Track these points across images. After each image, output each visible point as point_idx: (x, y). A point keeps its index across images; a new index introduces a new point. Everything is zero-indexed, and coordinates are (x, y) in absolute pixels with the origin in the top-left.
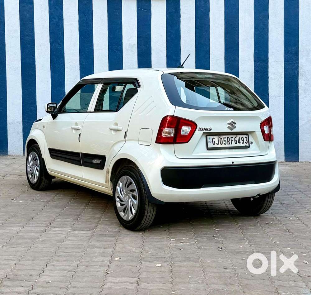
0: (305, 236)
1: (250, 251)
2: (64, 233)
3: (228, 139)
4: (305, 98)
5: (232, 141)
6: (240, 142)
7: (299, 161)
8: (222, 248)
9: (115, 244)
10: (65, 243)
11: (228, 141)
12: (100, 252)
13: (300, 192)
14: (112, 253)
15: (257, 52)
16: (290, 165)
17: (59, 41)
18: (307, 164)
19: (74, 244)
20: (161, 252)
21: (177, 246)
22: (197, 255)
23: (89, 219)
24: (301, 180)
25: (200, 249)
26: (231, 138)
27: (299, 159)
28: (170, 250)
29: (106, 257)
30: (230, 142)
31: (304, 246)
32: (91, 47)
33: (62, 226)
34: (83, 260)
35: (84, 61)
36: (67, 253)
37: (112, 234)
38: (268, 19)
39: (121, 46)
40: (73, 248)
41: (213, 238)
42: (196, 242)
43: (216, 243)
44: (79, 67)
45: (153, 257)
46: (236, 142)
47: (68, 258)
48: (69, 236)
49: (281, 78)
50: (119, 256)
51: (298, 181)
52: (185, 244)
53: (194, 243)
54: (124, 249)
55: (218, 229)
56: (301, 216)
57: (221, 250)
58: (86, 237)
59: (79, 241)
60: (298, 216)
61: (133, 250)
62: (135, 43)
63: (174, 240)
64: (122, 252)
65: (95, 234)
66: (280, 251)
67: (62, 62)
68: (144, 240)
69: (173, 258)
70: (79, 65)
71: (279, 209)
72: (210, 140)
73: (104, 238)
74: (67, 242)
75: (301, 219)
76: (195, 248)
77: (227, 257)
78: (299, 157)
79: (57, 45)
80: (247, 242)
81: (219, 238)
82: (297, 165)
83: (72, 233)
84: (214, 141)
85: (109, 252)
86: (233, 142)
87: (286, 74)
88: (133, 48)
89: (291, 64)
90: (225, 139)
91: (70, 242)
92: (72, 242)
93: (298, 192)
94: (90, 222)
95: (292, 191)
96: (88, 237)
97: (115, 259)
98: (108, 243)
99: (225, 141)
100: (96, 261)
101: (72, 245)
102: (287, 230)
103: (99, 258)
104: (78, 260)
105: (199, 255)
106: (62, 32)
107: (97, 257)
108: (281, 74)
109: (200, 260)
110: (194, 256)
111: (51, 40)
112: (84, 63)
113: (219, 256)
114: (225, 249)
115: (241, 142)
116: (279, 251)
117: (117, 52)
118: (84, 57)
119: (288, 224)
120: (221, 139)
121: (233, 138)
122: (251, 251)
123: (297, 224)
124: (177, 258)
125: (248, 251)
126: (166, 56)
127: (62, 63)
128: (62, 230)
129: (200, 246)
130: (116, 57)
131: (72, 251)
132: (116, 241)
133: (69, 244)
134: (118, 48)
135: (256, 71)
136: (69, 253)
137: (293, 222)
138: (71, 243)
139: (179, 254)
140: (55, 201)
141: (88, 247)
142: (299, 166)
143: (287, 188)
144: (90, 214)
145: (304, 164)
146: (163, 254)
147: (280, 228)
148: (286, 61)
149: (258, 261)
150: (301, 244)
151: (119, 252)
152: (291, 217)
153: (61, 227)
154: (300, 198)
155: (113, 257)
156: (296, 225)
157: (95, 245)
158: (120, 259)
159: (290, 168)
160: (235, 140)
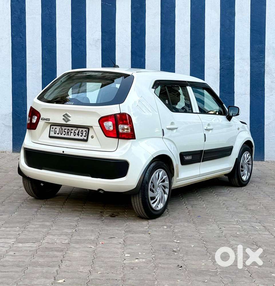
0: (273, 250)
1: (213, 270)
2: (6, 246)
3: (68, 130)
4: (271, 96)
5: (71, 132)
6: (78, 135)
7: (264, 161)
8: (181, 267)
9: (61, 261)
10: (5, 259)
11: (68, 133)
12: (42, 272)
13: (267, 196)
14: (56, 272)
15: (223, 49)
16: (256, 164)
17: (21, 35)
18: (273, 163)
19: (15, 260)
20: (112, 272)
21: (131, 263)
22: (154, 275)
23: (38, 228)
24: (267, 182)
25: (157, 268)
26: (71, 130)
27: (265, 158)
28: (123, 269)
29: (48, 278)
30: (69, 133)
31: (273, 263)
32: (54, 41)
33: (6, 237)
34: (21, 283)
35: (46, 55)
36: (4, 273)
37: (60, 248)
38: (235, 16)
39: (84, 41)
40: (12, 265)
41: (173, 252)
42: (154, 259)
43: (175, 259)
44: (41, 61)
45: (102, 278)
46: (75, 134)
47: (4, 279)
48: (11, 249)
49: (247, 76)
50: (64, 278)
51: (264, 182)
52: (140, 261)
53: (151, 259)
54: (71, 268)
55: (179, 241)
56: (268, 224)
57: (180, 269)
58: (30, 251)
59: (21, 257)
60: (266, 224)
61: (81, 269)
62: (99, 39)
63: (129, 255)
64: (68, 272)
65: (41, 248)
66: (247, 270)
67: (24, 56)
68: (94, 256)
69: (125, 280)
70: (41, 60)
71: (245, 215)
72: (52, 130)
73: (51, 253)
74: (7, 258)
75: (269, 228)
76: (151, 266)
77: (187, 278)
78: (265, 157)
79: (19, 39)
80: (210, 258)
81: (179, 253)
82: (263, 165)
83: (15, 245)
84: (56, 131)
85: (52, 272)
86: (72, 134)
87: (252, 72)
88: (97, 43)
89: (257, 61)
90: (65, 130)
91: (11, 258)
92: (13, 258)
93: (264, 195)
94: (38, 231)
95: (258, 194)
96: (32, 251)
97: (59, 281)
98: (54, 259)
99: (65, 132)
100: (36, 284)
101: (13, 261)
102: (254, 243)
103: (39, 280)
104: (15, 282)
105: (156, 276)
106: (24, 26)
107: (38, 278)
108: (247, 72)
109: (156, 283)
110: (149, 277)
111: (13, 34)
112: (46, 58)
113: (178, 277)
114: (185, 268)
115: (80, 134)
116: (245, 270)
117: (80, 47)
118: (46, 51)
119: (255, 234)
120: (62, 130)
121: (73, 130)
122: (215, 270)
123: (265, 234)
124: (130, 281)
125: (211, 270)
126: (130, 51)
127: (23, 58)
128: (5, 242)
129: (158, 264)
130: (79, 52)
131: (11, 270)
132: (64, 257)
133: (9, 261)
134: (81, 43)
135: (222, 69)
136: (7, 273)
137: (260, 232)
138: (11, 260)
139: (133, 275)
140: (4, 205)
141: (30, 265)
142: (265, 166)
143: (253, 190)
144: (39, 222)
145: (270, 163)
146: (114, 275)
147: (246, 240)
148: (252, 58)
149: (223, 284)
150: (269, 261)
151: (65, 272)
152: (258, 226)
153: (4, 238)
154: (267, 203)
155: (56, 278)
156: (264, 236)
157: (38, 262)
158: (64, 281)
159: (255, 168)
160: (74, 132)
